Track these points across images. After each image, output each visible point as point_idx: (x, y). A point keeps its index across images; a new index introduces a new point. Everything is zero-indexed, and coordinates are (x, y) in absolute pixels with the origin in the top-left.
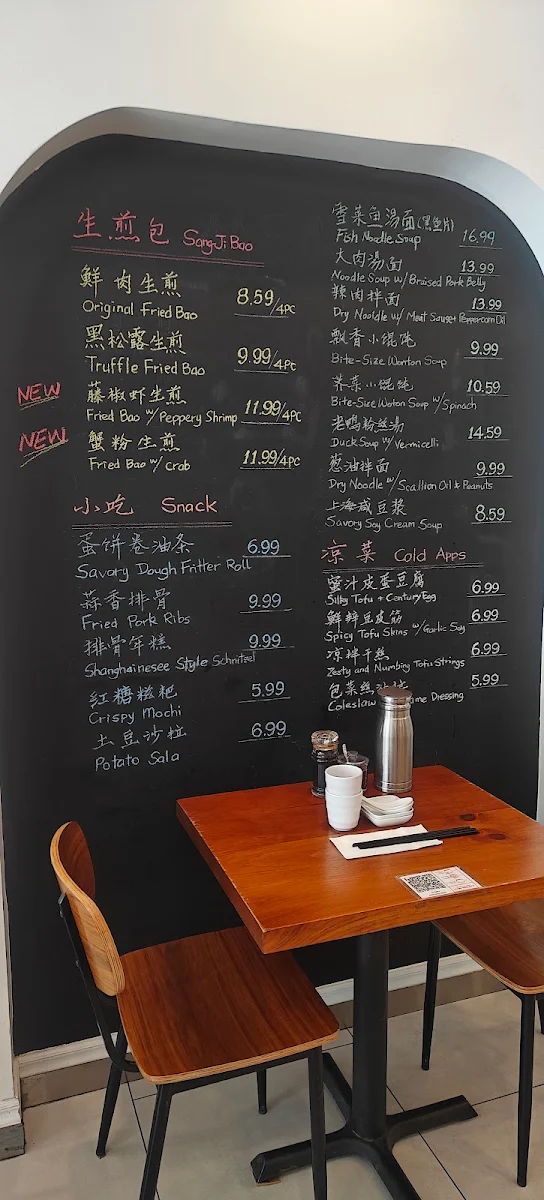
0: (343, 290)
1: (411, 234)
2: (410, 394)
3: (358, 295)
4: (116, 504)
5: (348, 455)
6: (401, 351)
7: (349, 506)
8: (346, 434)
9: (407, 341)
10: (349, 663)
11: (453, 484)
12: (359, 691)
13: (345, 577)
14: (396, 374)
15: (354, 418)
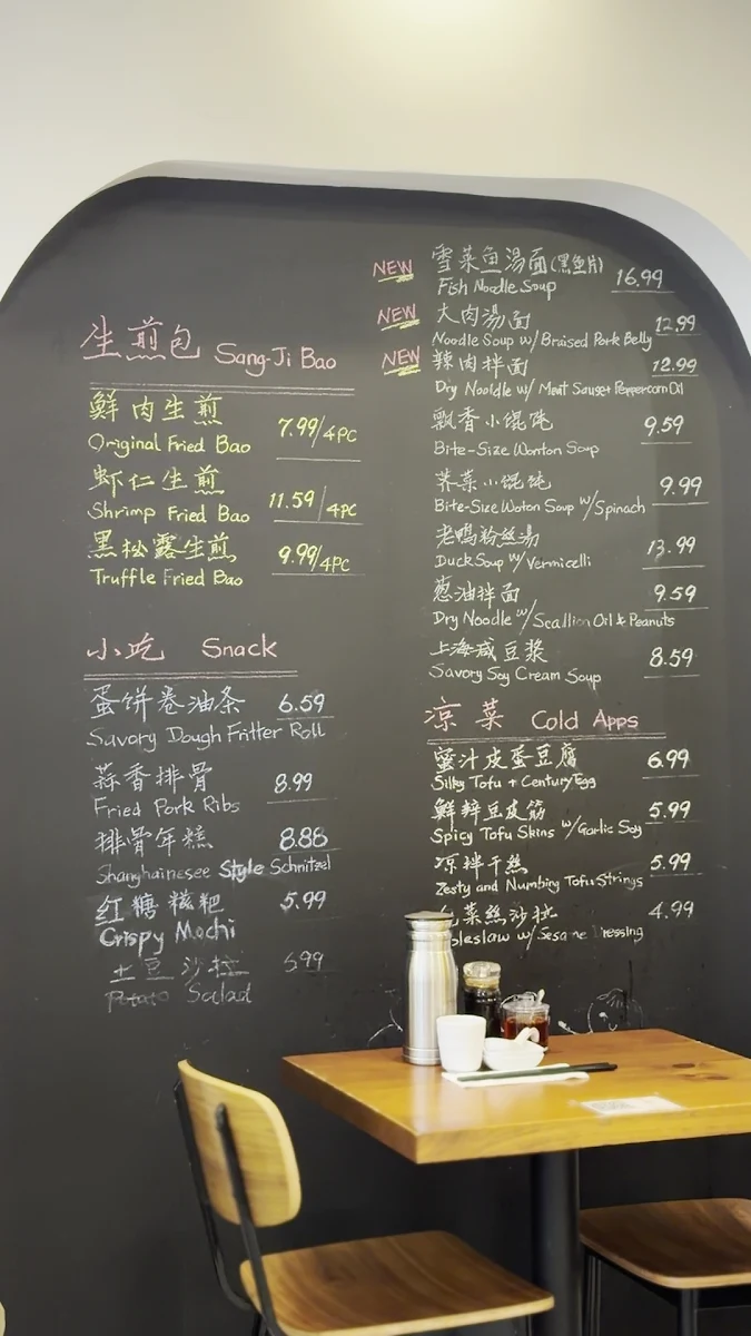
0: (448, 357)
1: (541, 279)
2: (548, 494)
3: (469, 363)
4: (141, 648)
5: (459, 578)
6: (533, 436)
7: (463, 648)
8: (457, 549)
9: (540, 422)
10: (467, 876)
11: (615, 619)
12: (483, 917)
13: (460, 750)
14: (527, 467)
15: (468, 528)
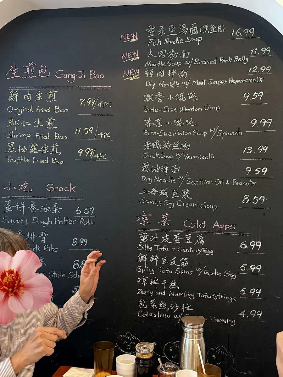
0: (152, 71)
1: (195, 36)
2: (195, 128)
3: (161, 74)
4: (23, 187)
5: (153, 163)
6: (189, 104)
7: (154, 192)
8: (153, 151)
9: (192, 97)
10: (152, 288)
11: (225, 182)
12: (158, 306)
13: (150, 234)
14: (185, 116)
15: (157, 142)
